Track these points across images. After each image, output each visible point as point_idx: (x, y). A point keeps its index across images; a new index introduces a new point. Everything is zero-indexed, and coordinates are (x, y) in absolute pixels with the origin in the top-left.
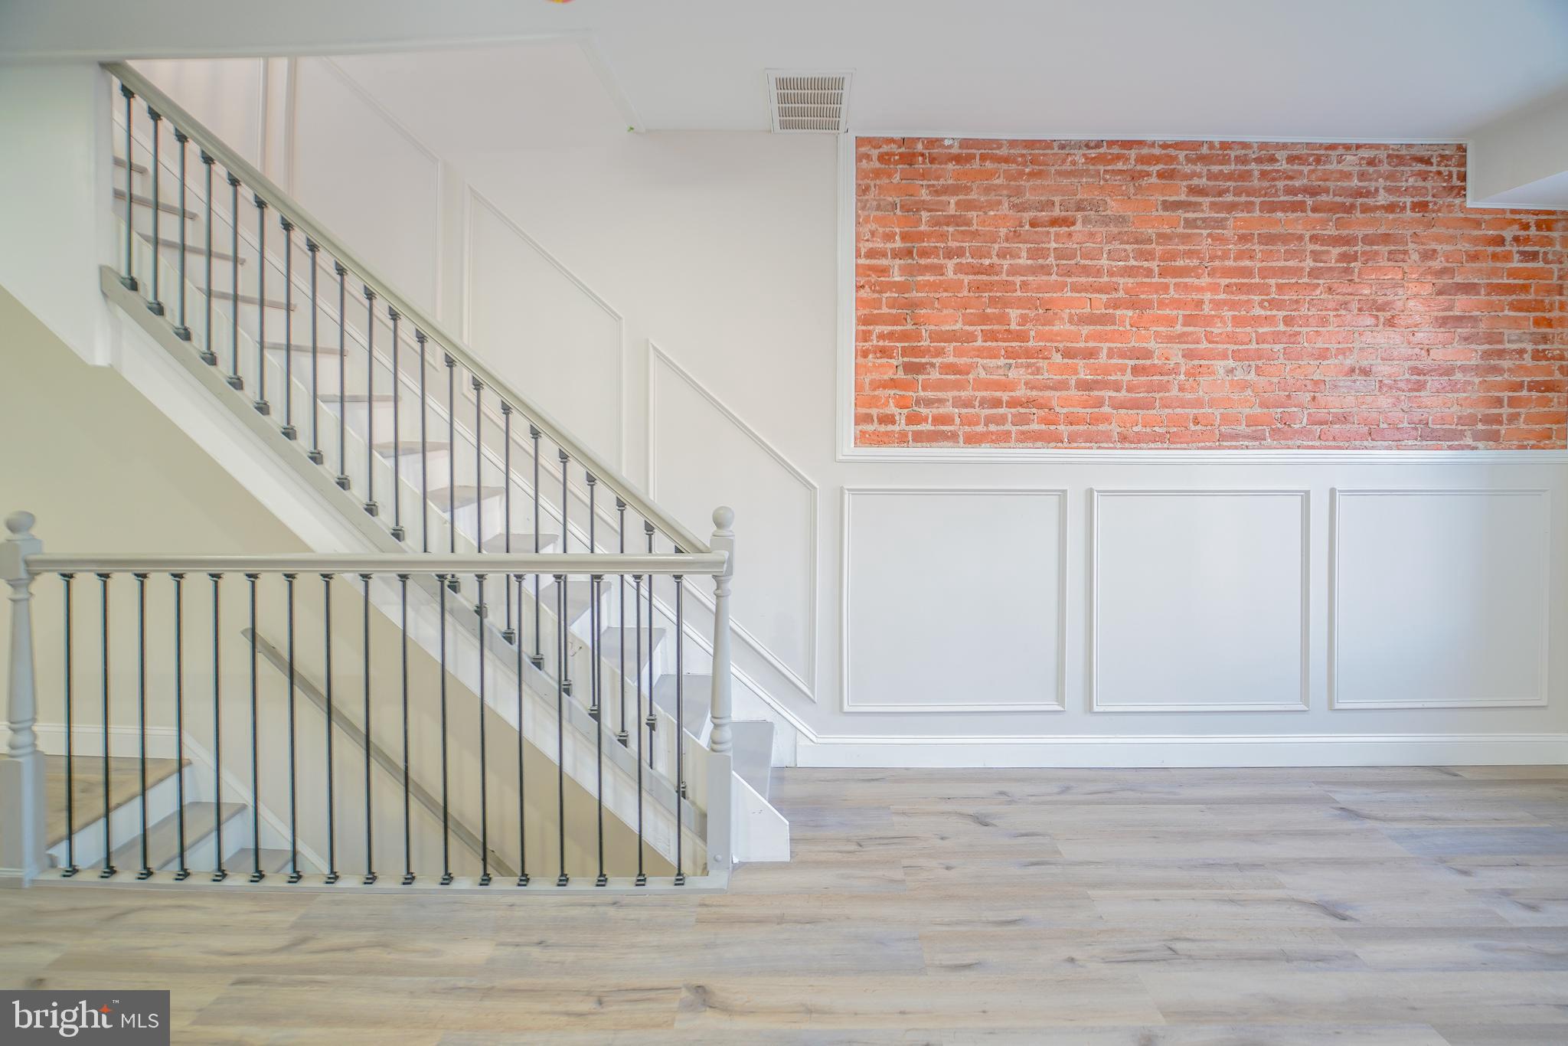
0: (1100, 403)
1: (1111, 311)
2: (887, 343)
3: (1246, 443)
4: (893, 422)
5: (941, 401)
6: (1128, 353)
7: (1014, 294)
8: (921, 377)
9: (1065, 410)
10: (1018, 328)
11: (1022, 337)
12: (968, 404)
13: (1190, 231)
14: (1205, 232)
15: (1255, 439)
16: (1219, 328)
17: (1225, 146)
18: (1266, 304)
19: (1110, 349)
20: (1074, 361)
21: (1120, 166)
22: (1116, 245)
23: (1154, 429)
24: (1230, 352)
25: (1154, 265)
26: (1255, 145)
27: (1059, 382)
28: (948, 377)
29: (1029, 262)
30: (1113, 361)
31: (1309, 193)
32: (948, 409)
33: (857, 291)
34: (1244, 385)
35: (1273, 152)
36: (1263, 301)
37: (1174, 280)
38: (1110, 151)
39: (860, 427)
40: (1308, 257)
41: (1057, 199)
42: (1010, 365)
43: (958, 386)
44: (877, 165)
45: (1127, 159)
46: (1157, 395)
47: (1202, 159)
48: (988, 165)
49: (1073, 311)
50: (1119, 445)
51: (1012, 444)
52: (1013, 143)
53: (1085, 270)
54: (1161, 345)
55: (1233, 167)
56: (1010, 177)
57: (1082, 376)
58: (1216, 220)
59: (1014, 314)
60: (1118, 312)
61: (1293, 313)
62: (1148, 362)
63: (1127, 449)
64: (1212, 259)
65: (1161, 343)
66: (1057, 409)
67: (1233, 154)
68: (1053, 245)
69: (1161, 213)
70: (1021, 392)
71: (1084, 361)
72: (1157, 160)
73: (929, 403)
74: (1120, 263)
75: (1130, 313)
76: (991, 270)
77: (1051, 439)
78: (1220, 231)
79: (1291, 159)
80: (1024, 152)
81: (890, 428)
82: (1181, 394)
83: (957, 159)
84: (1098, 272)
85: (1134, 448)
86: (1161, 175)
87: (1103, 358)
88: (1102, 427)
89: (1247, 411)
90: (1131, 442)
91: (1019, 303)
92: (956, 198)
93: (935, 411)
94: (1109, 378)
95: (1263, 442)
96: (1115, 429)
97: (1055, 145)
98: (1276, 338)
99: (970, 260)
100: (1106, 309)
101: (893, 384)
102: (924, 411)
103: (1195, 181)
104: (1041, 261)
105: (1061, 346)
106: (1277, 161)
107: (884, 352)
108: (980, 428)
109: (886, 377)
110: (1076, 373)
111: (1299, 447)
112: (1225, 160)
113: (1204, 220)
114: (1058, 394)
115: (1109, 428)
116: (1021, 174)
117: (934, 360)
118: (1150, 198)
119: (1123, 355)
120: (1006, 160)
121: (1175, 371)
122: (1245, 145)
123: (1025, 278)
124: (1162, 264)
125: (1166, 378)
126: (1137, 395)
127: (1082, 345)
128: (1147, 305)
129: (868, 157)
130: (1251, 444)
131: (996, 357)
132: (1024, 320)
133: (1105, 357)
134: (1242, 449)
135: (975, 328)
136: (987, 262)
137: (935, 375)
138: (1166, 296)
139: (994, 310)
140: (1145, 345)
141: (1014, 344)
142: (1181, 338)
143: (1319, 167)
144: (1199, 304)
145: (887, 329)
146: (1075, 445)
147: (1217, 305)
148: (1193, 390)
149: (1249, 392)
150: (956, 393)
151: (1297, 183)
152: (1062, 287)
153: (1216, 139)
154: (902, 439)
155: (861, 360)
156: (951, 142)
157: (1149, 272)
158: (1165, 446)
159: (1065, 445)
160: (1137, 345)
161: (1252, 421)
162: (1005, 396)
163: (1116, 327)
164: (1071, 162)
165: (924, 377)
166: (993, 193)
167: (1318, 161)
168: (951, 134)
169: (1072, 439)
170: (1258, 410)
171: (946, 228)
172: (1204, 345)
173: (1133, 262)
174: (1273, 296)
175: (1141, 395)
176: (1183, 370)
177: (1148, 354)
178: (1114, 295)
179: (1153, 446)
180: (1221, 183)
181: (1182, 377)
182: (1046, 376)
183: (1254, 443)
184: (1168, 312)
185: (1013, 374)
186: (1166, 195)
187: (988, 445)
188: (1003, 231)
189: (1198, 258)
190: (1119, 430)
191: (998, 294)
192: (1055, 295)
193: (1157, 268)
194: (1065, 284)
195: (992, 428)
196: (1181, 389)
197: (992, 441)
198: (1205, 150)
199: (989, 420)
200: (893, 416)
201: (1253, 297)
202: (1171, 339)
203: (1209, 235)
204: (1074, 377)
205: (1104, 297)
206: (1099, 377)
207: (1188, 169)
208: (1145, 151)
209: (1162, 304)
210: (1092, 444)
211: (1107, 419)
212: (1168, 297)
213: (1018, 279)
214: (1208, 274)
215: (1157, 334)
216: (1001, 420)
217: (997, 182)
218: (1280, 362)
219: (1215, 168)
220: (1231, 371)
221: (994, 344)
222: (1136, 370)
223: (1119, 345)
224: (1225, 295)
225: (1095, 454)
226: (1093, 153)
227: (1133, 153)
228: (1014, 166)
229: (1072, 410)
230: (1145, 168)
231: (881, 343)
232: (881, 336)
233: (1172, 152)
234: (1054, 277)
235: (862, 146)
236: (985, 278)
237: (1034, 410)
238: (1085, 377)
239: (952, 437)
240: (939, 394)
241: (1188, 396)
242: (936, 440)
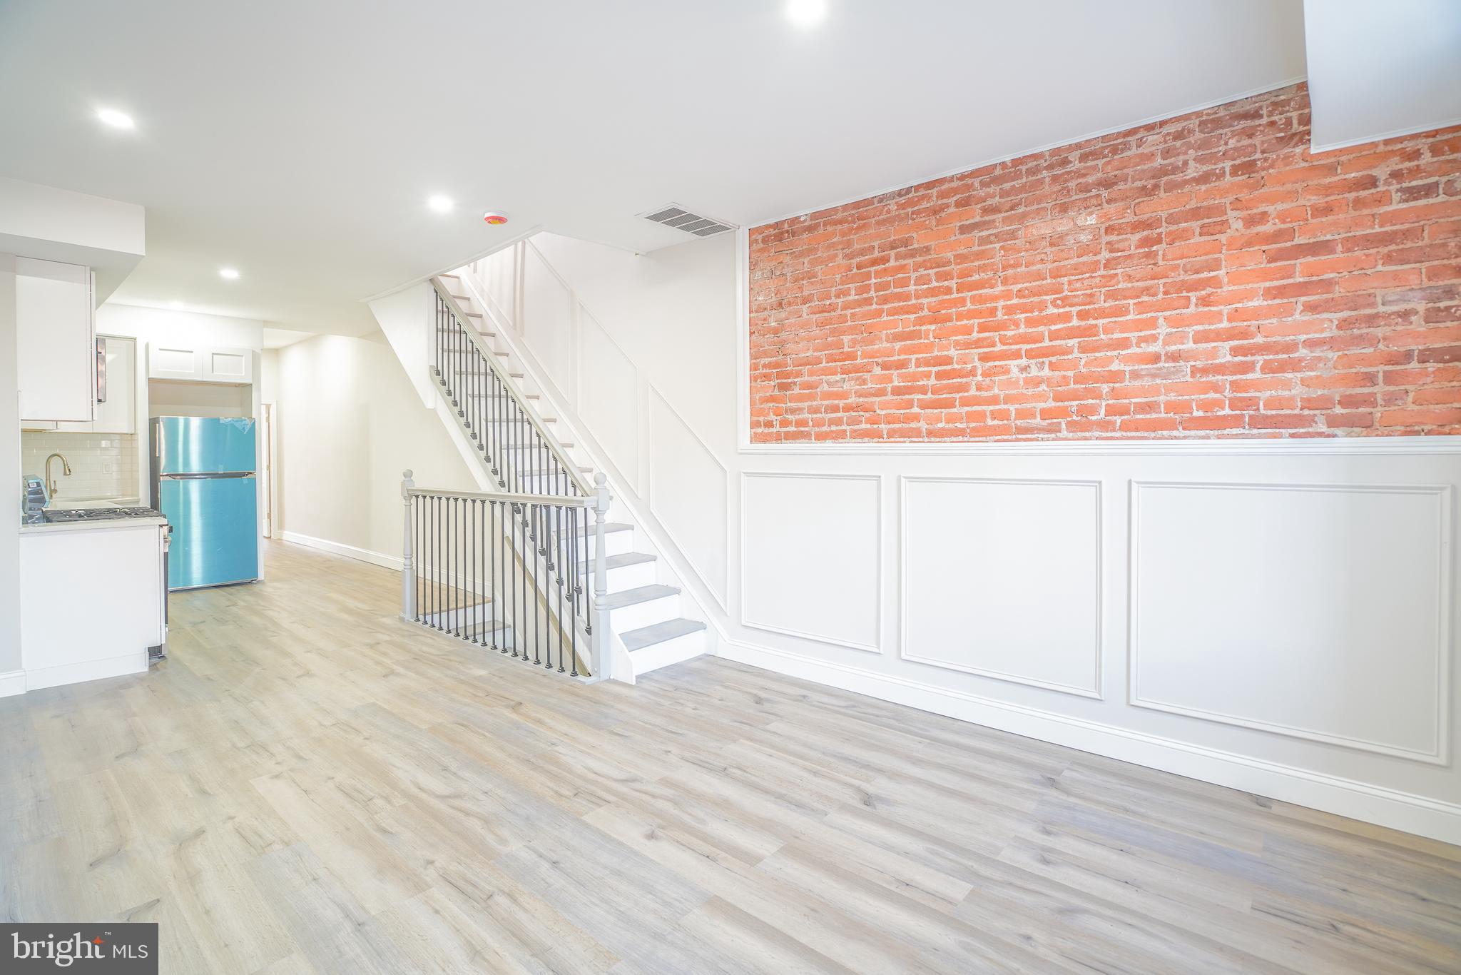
0: (910, 404)
1: (918, 328)
2: (768, 371)
3: (1041, 436)
4: (772, 426)
5: (800, 410)
6: (932, 361)
7: (846, 324)
8: (788, 393)
9: (883, 412)
10: (850, 350)
11: (851, 356)
12: (817, 411)
13: (983, 248)
14: (998, 246)
15: (1050, 431)
16: (1012, 330)
17: (1017, 162)
18: (1059, 302)
19: (917, 359)
20: (890, 372)
21: (925, 205)
22: (922, 271)
23: (956, 425)
24: (1023, 352)
25: (953, 284)
26: (1047, 154)
27: (879, 389)
28: (804, 391)
29: (857, 297)
30: (921, 369)
31: (1103, 186)
32: (806, 415)
33: (750, 336)
34: (1037, 382)
35: (1066, 155)
36: (1055, 299)
37: (970, 294)
38: (917, 194)
39: (753, 430)
40: (1103, 249)
41: (876, 244)
42: (844, 379)
43: (811, 397)
44: (761, 245)
45: (929, 197)
46: (957, 396)
47: (997, 180)
48: (829, 228)
49: (889, 331)
50: (926, 439)
51: (847, 440)
52: (845, 208)
53: (899, 297)
54: (960, 352)
55: (1024, 180)
56: (843, 234)
57: (896, 383)
58: (1007, 233)
59: (846, 339)
60: (924, 328)
61: (1087, 307)
62: (949, 367)
63: (933, 442)
64: (1005, 268)
65: (960, 349)
66: (879, 412)
67: (1024, 168)
68: (873, 281)
69: (959, 236)
70: (852, 400)
71: (898, 371)
72: (955, 191)
73: (793, 411)
74: (923, 287)
75: (933, 327)
76: (831, 308)
77: (874, 435)
78: (1012, 242)
79: (1083, 158)
80: (853, 212)
81: (771, 430)
82: (978, 393)
83: (810, 229)
84: (907, 297)
85: (939, 442)
86: (958, 204)
87: (912, 368)
88: (913, 425)
89: (1043, 405)
90: (936, 436)
91: (852, 330)
92: (808, 258)
93: (797, 417)
94: (918, 383)
95: (1058, 434)
96: (923, 426)
97: (876, 200)
98: (1071, 333)
99: (817, 303)
100: (914, 326)
101: (772, 399)
102: (790, 417)
103: (989, 202)
104: (865, 295)
105: (880, 360)
106: (1071, 162)
107: (767, 377)
108: (825, 429)
109: (768, 394)
110: (891, 381)
111: (1097, 438)
112: (1017, 176)
113: (996, 235)
114: (878, 399)
115: (919, 425)
116: (851, 229)
117: (796, 380)
118: (950, 226)
119: (927, 363)
120: (840, 222)
121: (972, 373)
122: (1035, 157)
123: (853, 311)
124: (960, 281)
125: (964, 380)
126: (940, 396)
127: (896, 358)
128: (948, 318)
129: (756, 241)
130: (1046, 436)
131: (835, 374)
132: (854, 343)
133: (913, 367)
134: (1038, 440)
135: (821, 353)
136: (828, 302)
137: (797, 391)
138: (963, 308)
139: (833, 338)
140: (946, 353)
141: (847, 363)
142: (977, 344)
143: (1115, 157)
144: (993, 312)
145: (767, 360)
146: (892, 440)
147: (1010, 310)
148: (989, 388)
149: (1044, 387)
150: (809, 403)
151: (1090, 179)
152: (879, 313)
153: (1007, 158)
154: (778, 438)
155: (753, 384)
156: (805, 217)
157: (948, 290)
158: (966, 439)
159: (885, 440)
160: (939, 354)
161: (1045, 414)
162: (841, 403)
163: (922, 341)
164: (887, 212)
165: (791, 392)
166: (832, 249)
167: (1115, 150)
168: (803, 212)
169: (891, 434)
170: (1051, 404)
171: (802, 282)
172: (999, 347)
173: (935, 284)
174: (1066, 293)
175: (944, 396)
176: (979, 372)
177: (948, 361)
178: (921, 314)
179: (955, 440)
180: (1013, 198)
181: (979, 378)
182: (870, 385)
183: (1049, 436)
184: (965, 322)
185: (846, 386)
186: (963, 221)
187: (830, 441)
188: (838, 276)
189: (992, 270)
190: (926, 426)
191: (835, 326)
192: (875, 321)
193: (955, 286)
194: (882, 311)
195: (834, 428)
196: (979, 388)
197: (833, 438)
198: (998, 172)
199: (831, 422)
200: (772, 421)
201: (1045, 297)
202: (968, 345)
203: (1002, 248)
204: (891, 385)
205: (912, 317)
206: (910, 384)
207: (982, 193)
208: (946, 186)
209: (960, 317)
210: (905, 439)
211: (916, 418)
212: (966, 308)
213: (849, 312)
214: (1002, 283)
215: (957, 343)
216: (839, 422)
217: (835, 240)
218: (1074, 356)
219: (1007, 186)
220: (1024, 369)
221: (834, 364)
222: (939, 376)
223: (925, 355)
224: (1018, 299)
225: (907, 446)
226: (903, 200)
227: (934, 191)
228: (846, 225)
229: (889, 411)
230: (945, 201)
231: (764, 371)
232: (765, 366)
233: (969, 181)
234: (875, 306)
235: (754, 234)
236: (826, 314)
237: (862, 413)
238: (898, 384)
239: (806, 436)
240: (799, 404)
241: (985, 394)
242: (797, 438)
